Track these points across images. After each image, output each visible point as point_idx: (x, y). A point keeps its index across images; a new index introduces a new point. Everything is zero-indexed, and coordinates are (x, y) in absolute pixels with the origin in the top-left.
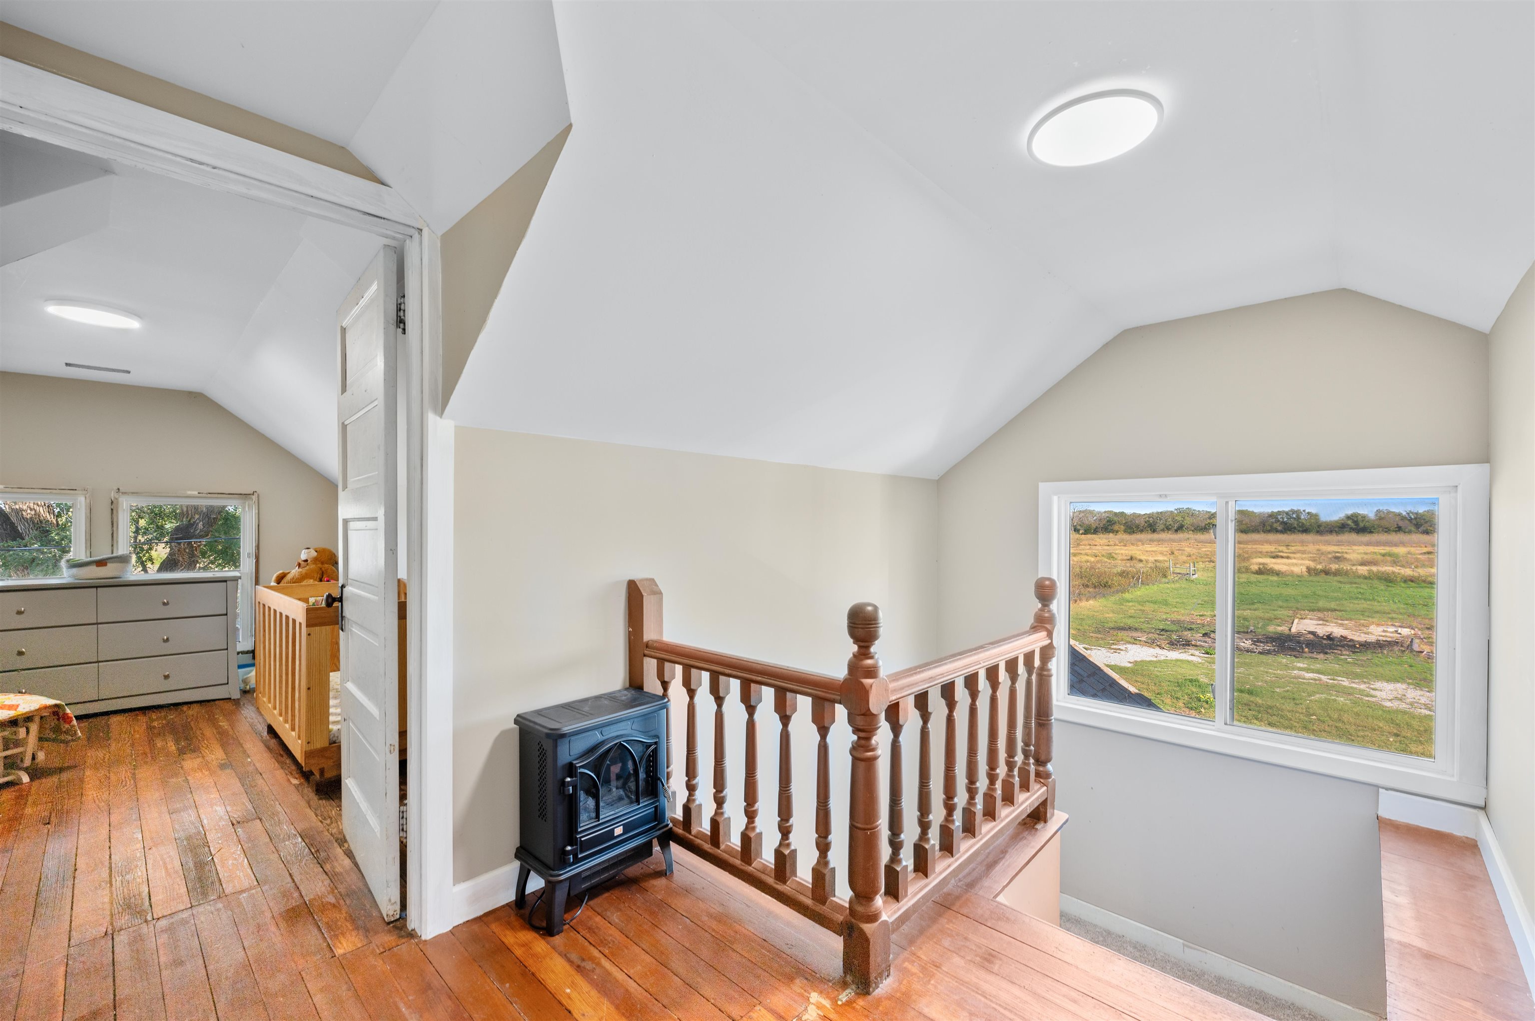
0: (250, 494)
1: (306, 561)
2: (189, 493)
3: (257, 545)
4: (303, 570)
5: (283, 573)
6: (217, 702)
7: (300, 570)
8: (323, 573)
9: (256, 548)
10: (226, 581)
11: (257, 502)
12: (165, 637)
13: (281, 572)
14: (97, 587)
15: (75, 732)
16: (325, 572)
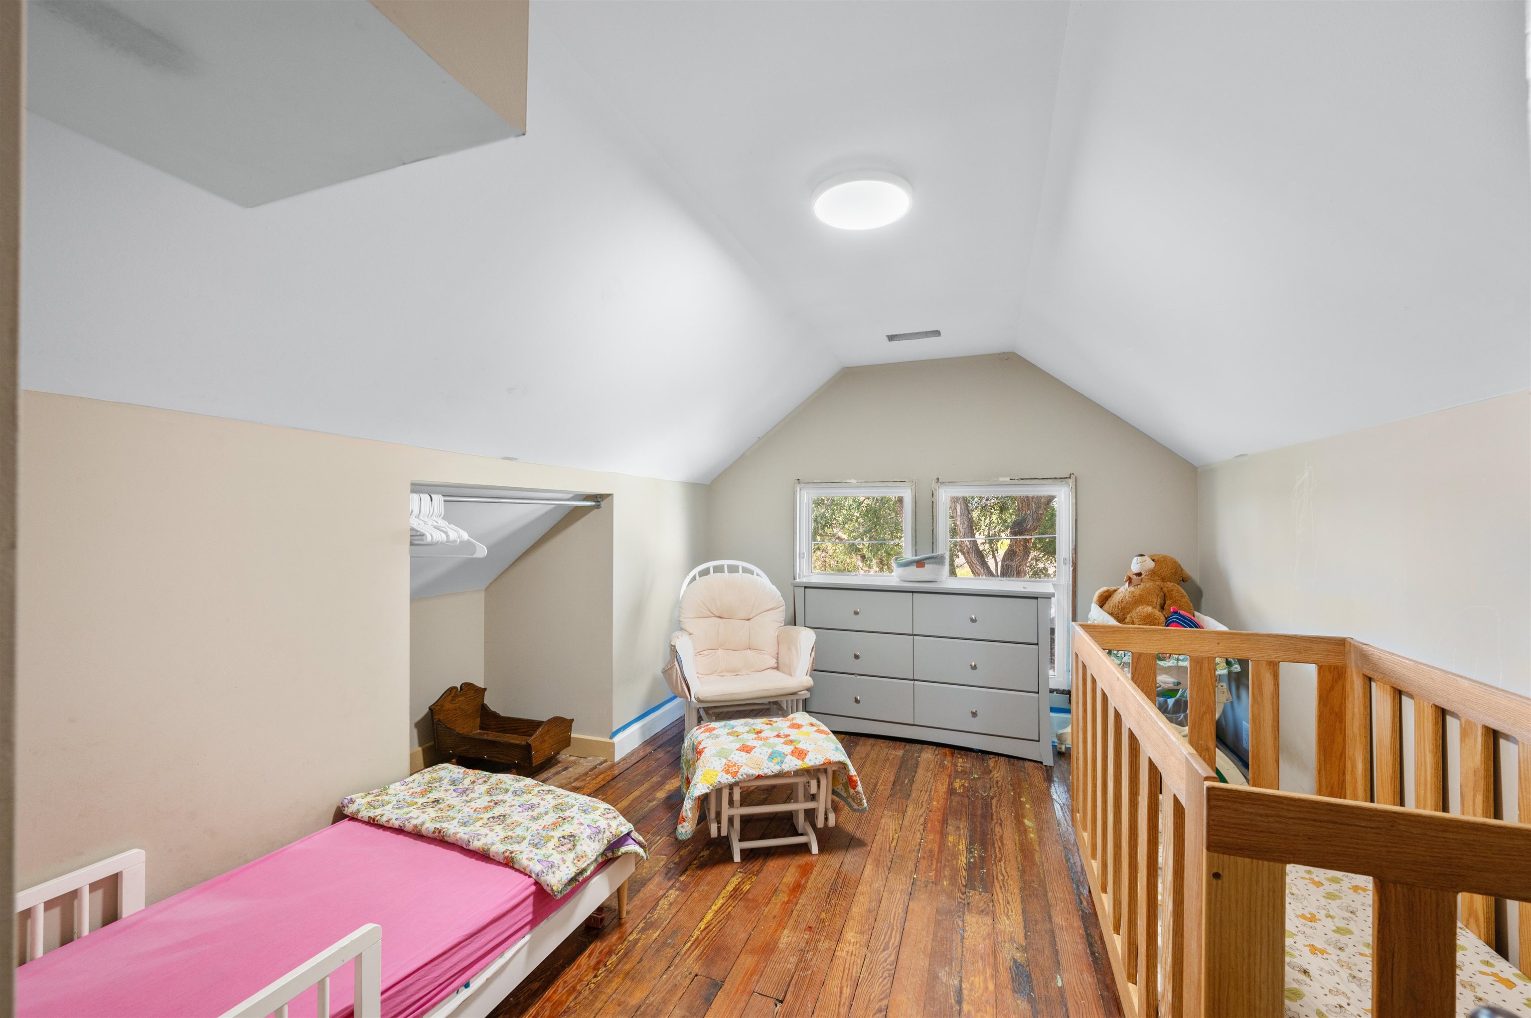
0: (1066, 478)
1: (1139, 574)
2: (1001, 479)
3: (1074, 547)
4: (1137, 590)
5: (1108, 591)
6: (1027, 764)
7: (1132, 589)
8: (1165, 595)
9: (1074, 552)
10: (1037, 598)
11: (1074, 487)
12: (973, 664)
13: (1105, 589)
14: (913, 592)
15: (861, 800)
16: (1167, 595)
